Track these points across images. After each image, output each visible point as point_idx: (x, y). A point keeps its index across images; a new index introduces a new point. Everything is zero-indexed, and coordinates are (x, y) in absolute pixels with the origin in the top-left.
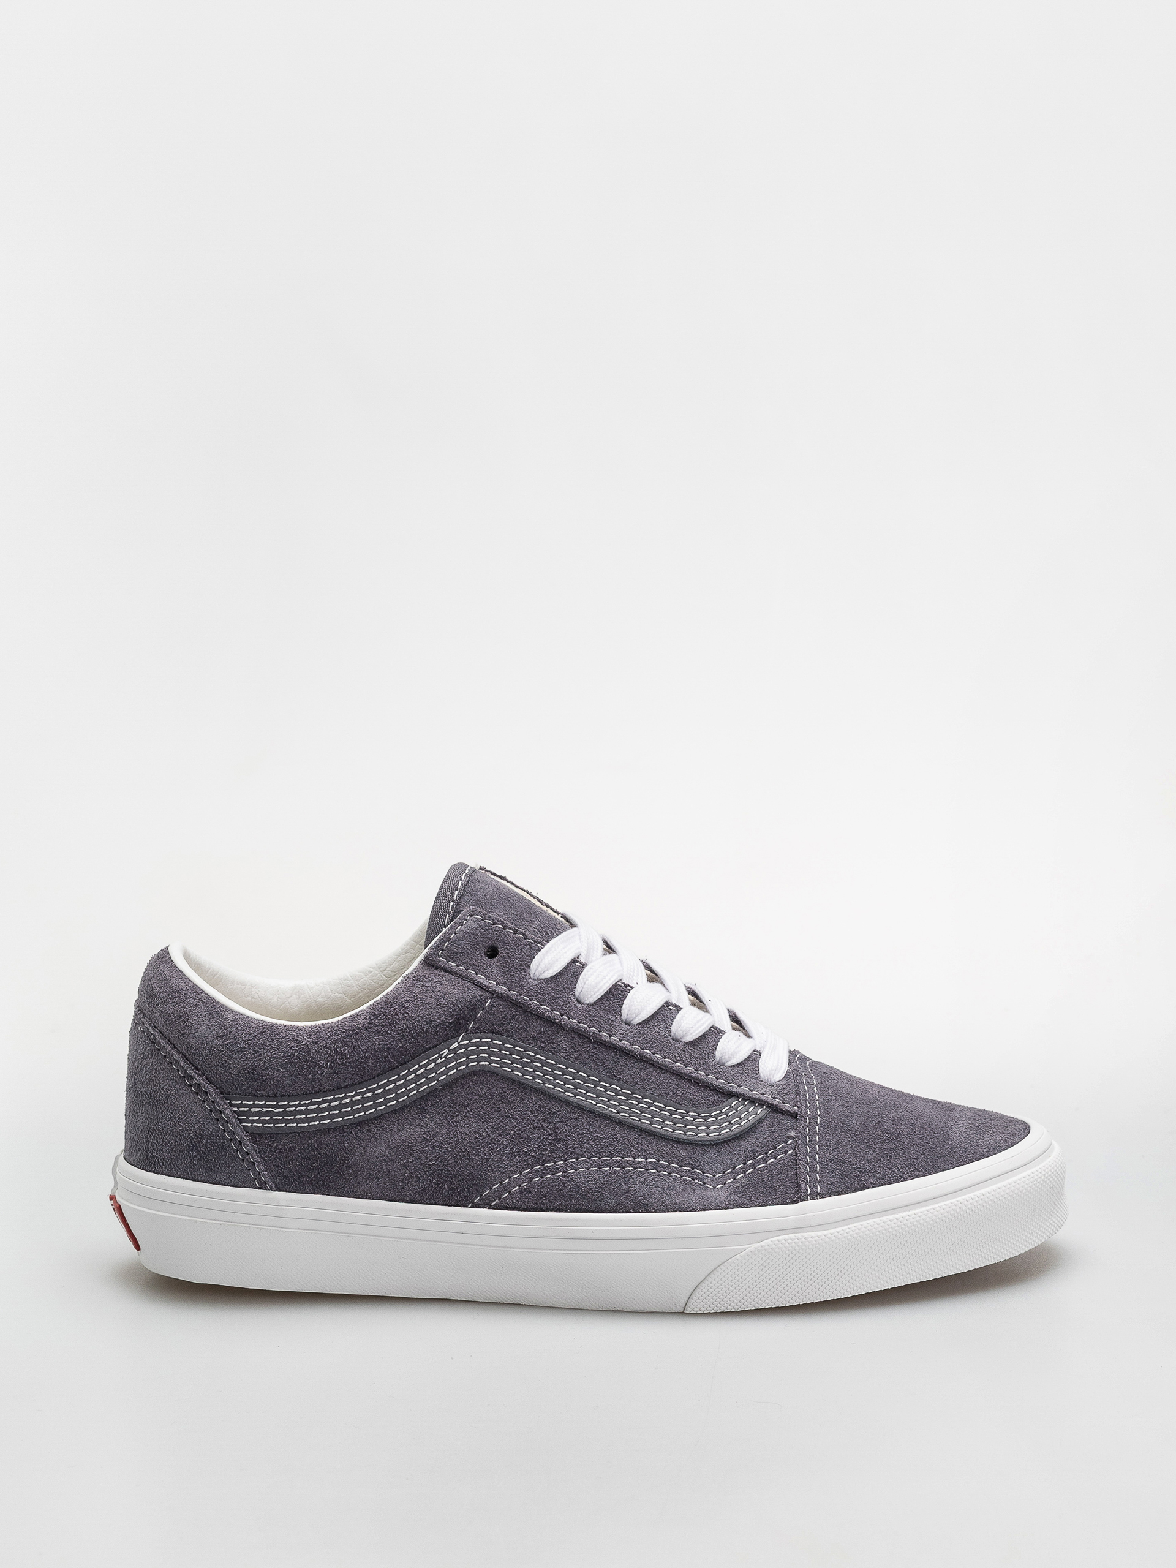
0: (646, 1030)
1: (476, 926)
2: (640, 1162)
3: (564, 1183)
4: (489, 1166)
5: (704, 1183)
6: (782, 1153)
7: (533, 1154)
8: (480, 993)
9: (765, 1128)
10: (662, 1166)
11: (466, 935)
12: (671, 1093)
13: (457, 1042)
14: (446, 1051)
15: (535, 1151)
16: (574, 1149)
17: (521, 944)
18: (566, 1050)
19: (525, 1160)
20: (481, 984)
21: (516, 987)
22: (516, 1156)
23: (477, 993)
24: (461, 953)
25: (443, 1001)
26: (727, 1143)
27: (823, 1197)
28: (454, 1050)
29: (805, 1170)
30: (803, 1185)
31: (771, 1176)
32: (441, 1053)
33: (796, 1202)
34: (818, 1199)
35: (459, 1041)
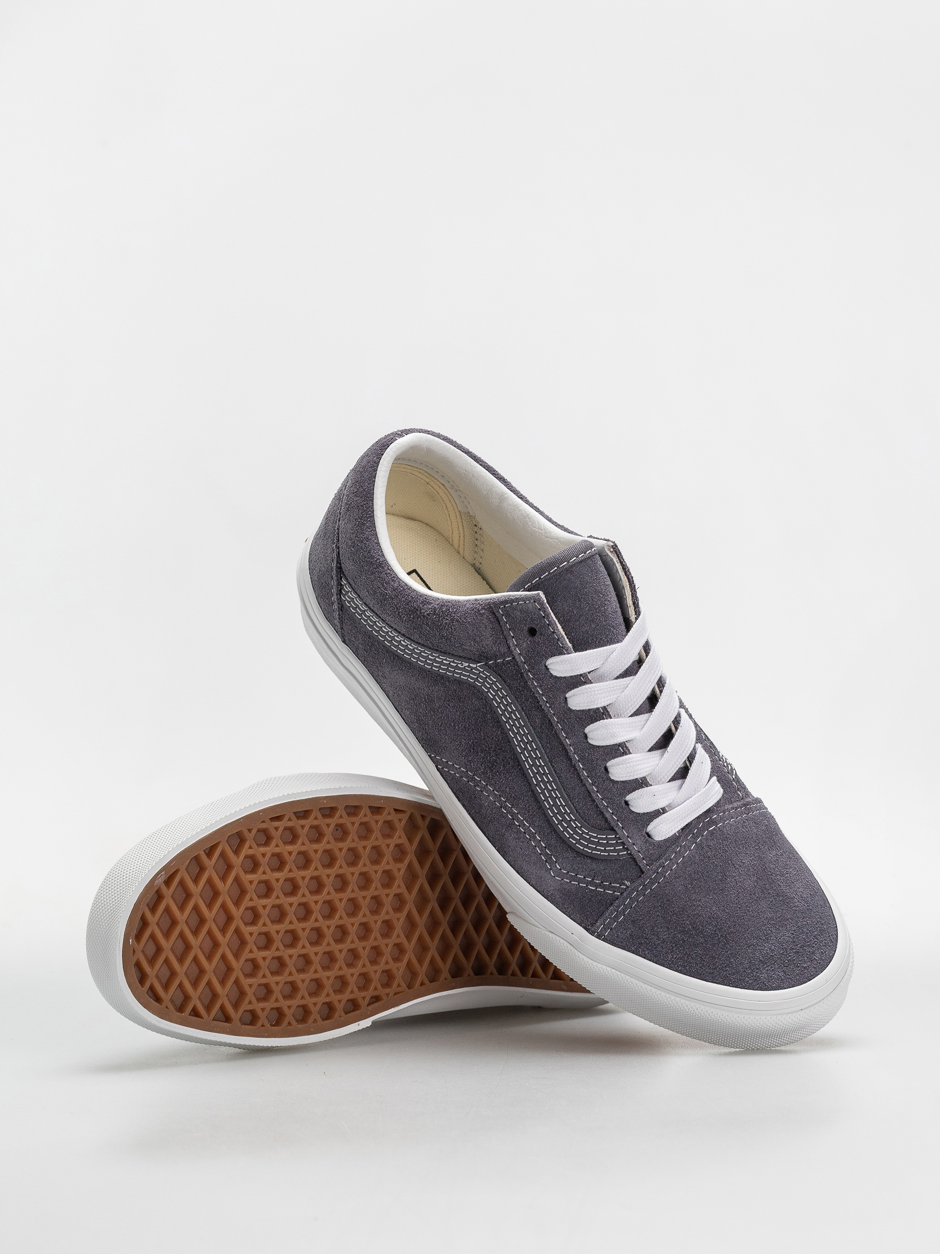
0: (591, 752)
1: (532, 610)
2: (524, 824)
3: (476, 796)
5: (551, 869)
6: (611, 891)
7: (472, 764)
8: (505, 650)
9: (616, 866)
10: (535, 838)
11: (522, 611)
12: (576, 801)
13: (476, 665)
14: (467, 664)
16: (496, 783)
17: (552, 642)
18: (536, 724)
19: (465, 763)
20: (510, 645)
21: (530, 664)
22: (463, 756)
23: (503, 649)
24: (514, 617)
26: (584, 857)
27: (604, 940)
28: (472, 668)
29: (609, 915)
30: (598, 924)
31: (590, 900)
32: (463, 663)
33: (587, 930)
34: (600, 939)
35: (478, 665)
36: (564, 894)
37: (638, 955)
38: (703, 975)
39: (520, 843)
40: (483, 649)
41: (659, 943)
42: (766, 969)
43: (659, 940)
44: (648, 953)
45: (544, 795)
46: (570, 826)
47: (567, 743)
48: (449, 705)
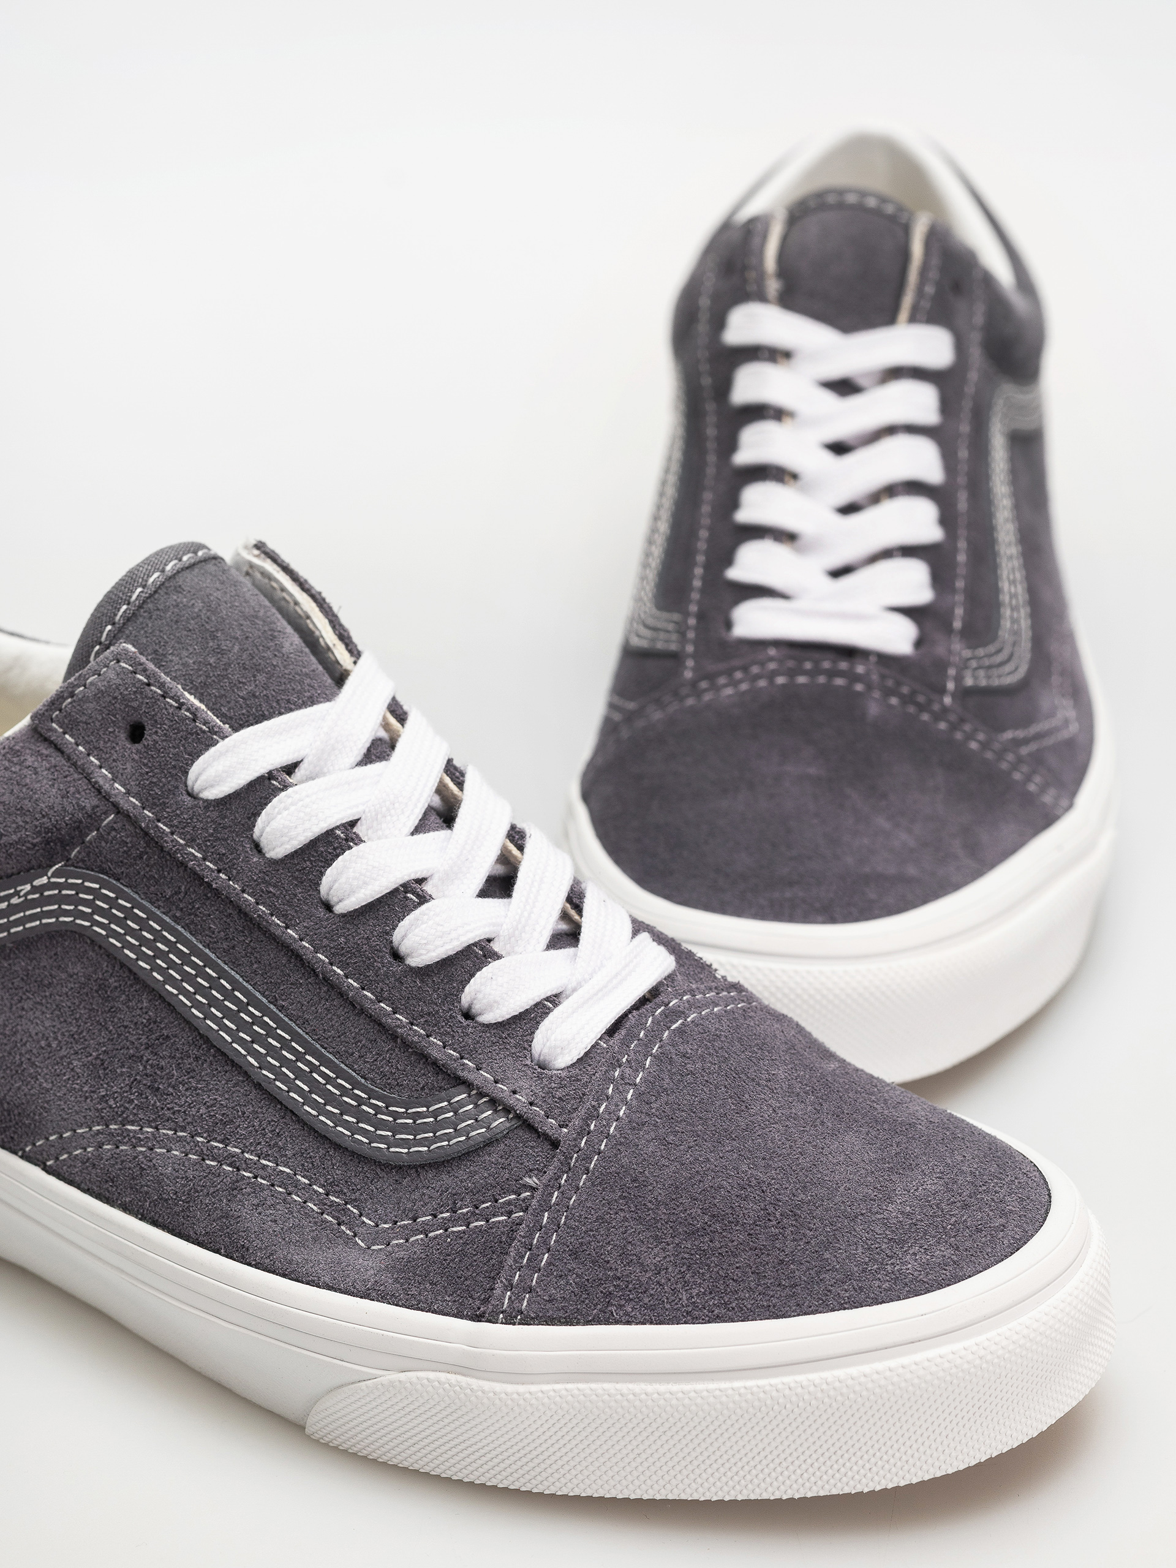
0: (349, 930)
1: (119, 681)
2: (264, 1167)
3: (142, 1169)
4: (48, 1102)
5: (355, 1235)
6: (502, 1215)
7: (111, 1102)
8: (95, 802)
9: (493, 1156)
10: (296, 1184)
11: (99, 695)
12: (356, 1054)
13: (47, 875)
14: (28, 887)
15: (115, 1099)
16: (174, 1113)
17: (183, 731)
18: (213, 933)
19: (97, 1110)
20: (99, 786)
21: (154, 804)
22: (87, 1098)
23: (89, 802)
24: (87, 724)
25: (28, 805)
26: (417, 1171)
27: (525, 1322)
28: (41, 889)
29: (515, 1261)
30: (497, 1292)
31: (463, 1254)
32: (19, 888)
33: (478, 1318)
34: (514, 1324)
35: (49, 874)
36: (401, 1271)
37: (611, 1324)
38: (774, 1306)
39: (268, 1212)
40: (45, 820)
41: (650, 1278)
42: (911, 1252)
43: (646, 1271)
44: (633, 1309)
45: (284, 1079)
46: (362, 1117)
47: (291, 936)
48: (23, 1009)
